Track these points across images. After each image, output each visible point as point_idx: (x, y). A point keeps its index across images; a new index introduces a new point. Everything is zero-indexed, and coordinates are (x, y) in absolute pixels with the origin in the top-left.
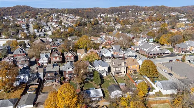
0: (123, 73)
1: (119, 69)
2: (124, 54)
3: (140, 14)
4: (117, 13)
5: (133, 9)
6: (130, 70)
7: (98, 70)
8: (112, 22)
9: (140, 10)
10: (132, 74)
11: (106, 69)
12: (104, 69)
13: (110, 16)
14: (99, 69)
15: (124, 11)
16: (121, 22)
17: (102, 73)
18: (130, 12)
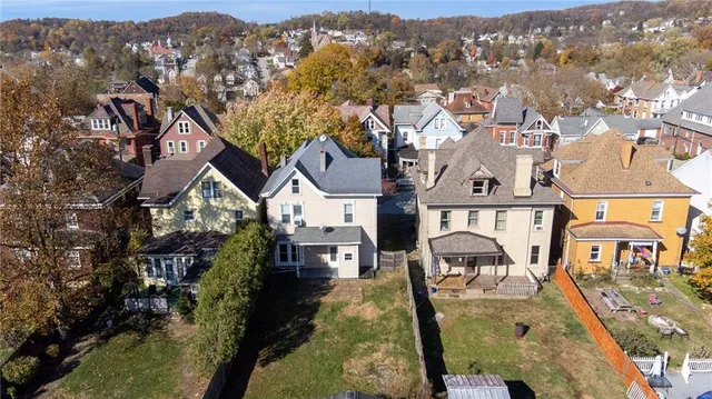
0: (520, 267)
1: (486, 222)
2: (553, 138)
3: (652, 30)
4: (548, 30)
5: (621, 13)
6: (590, 235)
7: (286, 219)
8: (522, 61)
9: (652, 16)
10: (606, 278)
11: (365, 215)
12: (348, 218)
13: (518, 42)
14: (297, 210)
15: (578, 23)
16: (562, 60)
17: (323, 249)
18: (604, 23)
